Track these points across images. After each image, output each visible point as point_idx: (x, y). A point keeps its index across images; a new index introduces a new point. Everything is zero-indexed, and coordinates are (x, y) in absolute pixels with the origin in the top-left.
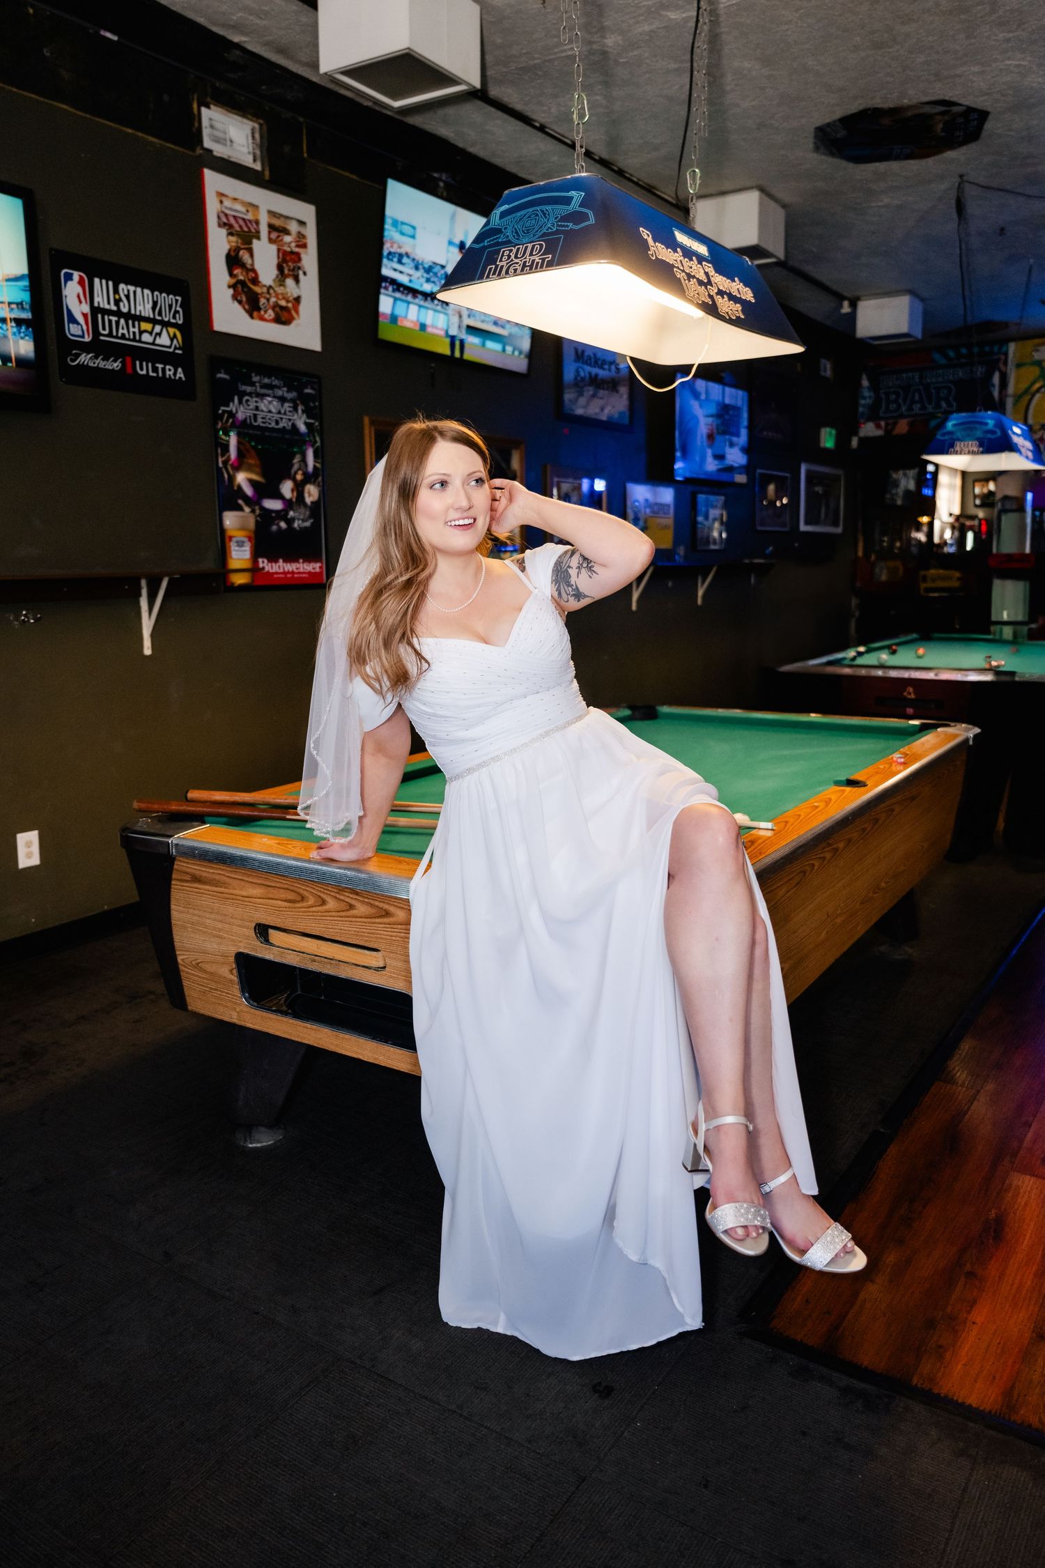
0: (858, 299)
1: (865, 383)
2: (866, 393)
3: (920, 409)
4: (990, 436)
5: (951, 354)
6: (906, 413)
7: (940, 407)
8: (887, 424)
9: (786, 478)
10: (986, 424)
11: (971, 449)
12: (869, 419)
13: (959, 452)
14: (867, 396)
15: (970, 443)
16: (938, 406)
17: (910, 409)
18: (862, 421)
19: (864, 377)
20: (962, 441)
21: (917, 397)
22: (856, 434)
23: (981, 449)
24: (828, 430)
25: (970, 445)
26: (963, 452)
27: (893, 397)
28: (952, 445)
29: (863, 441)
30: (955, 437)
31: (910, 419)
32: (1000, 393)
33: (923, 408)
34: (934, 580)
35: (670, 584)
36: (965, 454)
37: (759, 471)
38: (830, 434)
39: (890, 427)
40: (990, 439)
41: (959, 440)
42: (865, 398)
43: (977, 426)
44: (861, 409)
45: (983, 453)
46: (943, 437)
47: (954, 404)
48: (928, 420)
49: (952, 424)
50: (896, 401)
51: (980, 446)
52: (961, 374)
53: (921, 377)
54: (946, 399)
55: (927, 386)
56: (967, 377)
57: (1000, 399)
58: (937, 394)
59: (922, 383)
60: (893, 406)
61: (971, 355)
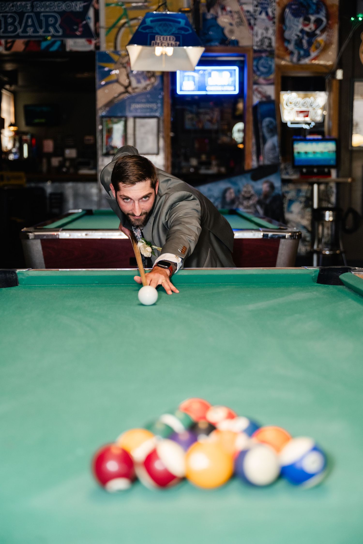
3: (34, 32)
4: (183, 32)
6: (21, 34)
7: (49, 32)
8: (6, 43)
10: (179, 22)
11: (170, 42)
13: (160, 44)
15: (168, 37)
16: (47, 31)
17: (25, 31)
20: (162, 35)
21: (30, 22)
23: (178, 43)
25: (168, 39)
26: (163, 45)
28: (153, 38)
30: (154, 31)
31: (26, 40)
32: (95, 25)
33: (35, 31)
36: (165, 45)
39: (9, 45)
40: (183, 35)
41: (158, 34)
43: (172, 23)
45: (179, 46)
46: (144, 31)
47: (60, 30)
48: (39, 43)
49: (148, 20)
50: (12, 24)
51: (176, 41)
52: (64, 7)
53: (32, 7)
54: (54, 25)
55: (38, 14)
56: (68, 10)
57: (96, 29)
58: (47, 21)
59: (32, 12)
60: (10, 28)
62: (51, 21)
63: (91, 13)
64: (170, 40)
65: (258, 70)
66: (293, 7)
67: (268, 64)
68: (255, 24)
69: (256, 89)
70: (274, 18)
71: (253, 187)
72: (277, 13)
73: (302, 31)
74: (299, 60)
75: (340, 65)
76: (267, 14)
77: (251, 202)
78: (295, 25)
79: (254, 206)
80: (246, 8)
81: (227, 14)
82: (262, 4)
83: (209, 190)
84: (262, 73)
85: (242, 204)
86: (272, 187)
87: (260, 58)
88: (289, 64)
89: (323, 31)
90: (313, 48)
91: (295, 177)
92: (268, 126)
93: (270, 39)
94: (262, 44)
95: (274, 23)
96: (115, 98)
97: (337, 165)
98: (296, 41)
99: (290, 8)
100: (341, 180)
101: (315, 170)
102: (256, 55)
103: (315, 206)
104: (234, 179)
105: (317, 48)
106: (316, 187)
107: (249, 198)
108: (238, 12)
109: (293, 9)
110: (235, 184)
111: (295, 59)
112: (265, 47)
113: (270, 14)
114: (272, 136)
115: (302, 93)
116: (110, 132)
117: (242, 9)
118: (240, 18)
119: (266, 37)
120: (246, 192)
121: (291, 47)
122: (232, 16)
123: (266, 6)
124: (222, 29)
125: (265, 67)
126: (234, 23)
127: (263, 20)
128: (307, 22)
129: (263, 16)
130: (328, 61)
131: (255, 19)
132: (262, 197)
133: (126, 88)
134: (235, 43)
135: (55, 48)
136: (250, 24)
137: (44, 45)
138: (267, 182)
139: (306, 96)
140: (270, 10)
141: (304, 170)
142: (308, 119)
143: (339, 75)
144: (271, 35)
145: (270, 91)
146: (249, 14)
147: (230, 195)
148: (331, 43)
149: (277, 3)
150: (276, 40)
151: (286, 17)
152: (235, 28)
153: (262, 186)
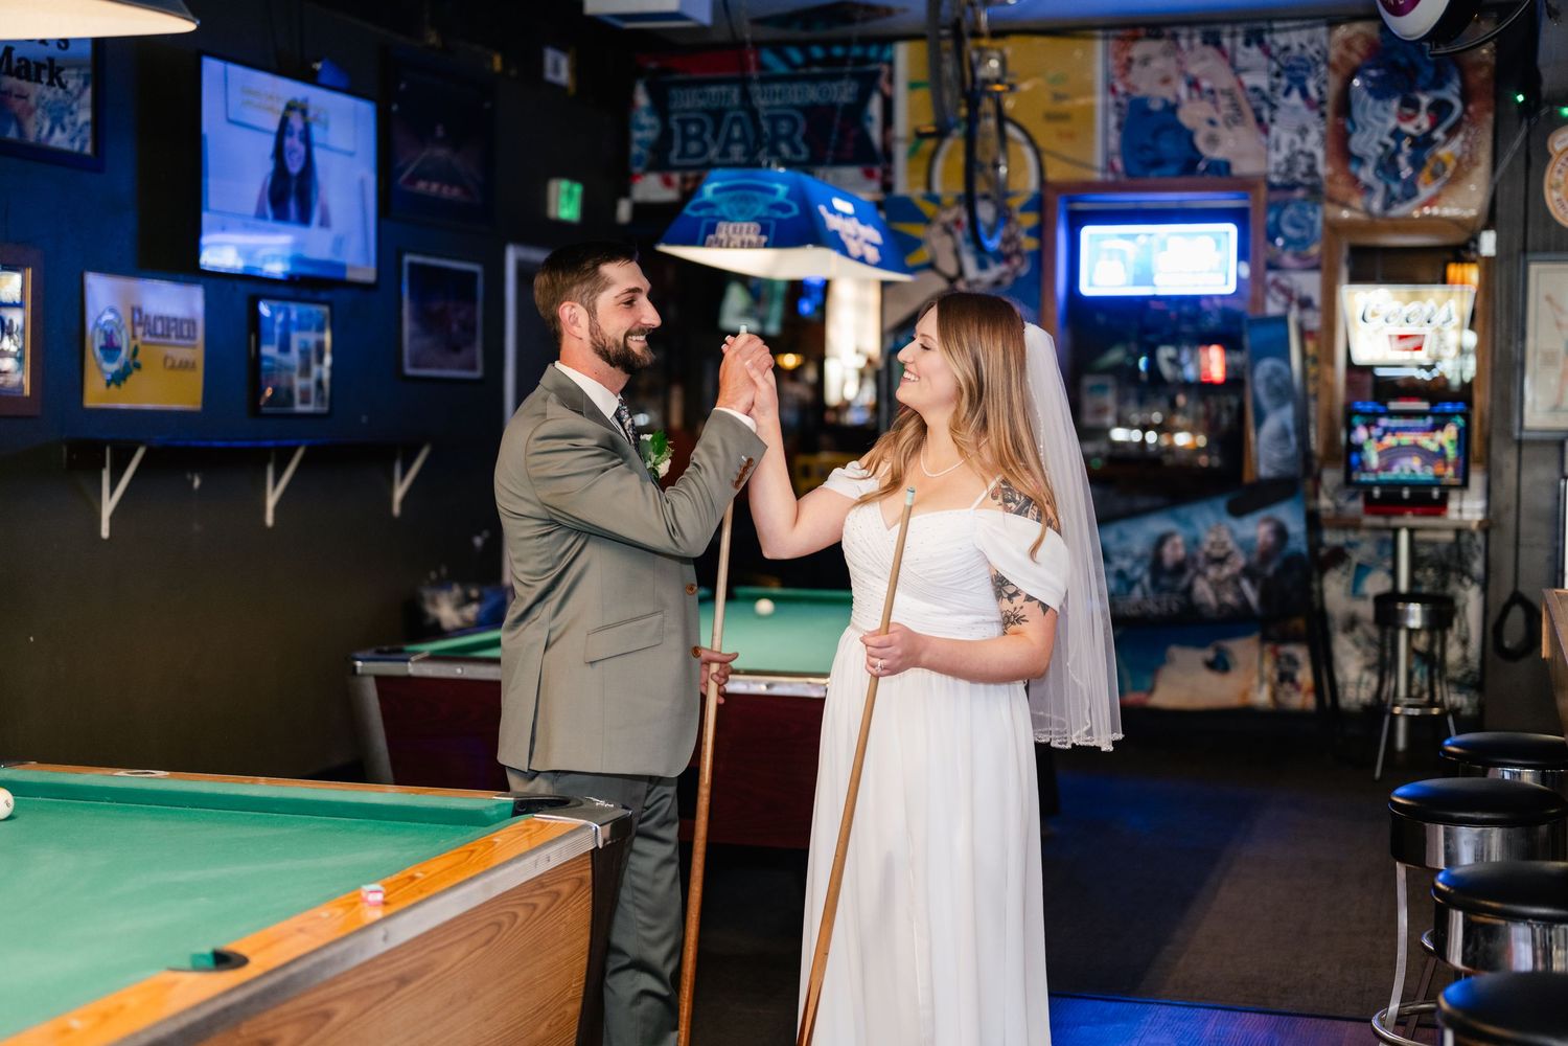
1: (642, 99)
2: (644, 120)
3: (742, 154)
4: (779, 214)
5: (796, 56)
6: (717, 160)
8: (684, 180)
9: (472, 275)
10: (774, 192)
11: (747, 238)
12: (652, 168)
13: (725, 243)
14: (645, 127)
15: (745, 225)
17: (725, 153)
18: (637, 170)
19: (639, 87)
20: (731, 221)
21: (736, 133)
22: (626, 193)
23: (764, 239)
24: (564, 185)
25: (745, 230)
26: (732, 244)
27: (693, 129)
28: (712, 229)
29: (639, 209)
30: (717, 213)
32: (883, 133)
33: (747, 154)
35: (197, 483)
36: (735, 247)
37: (408, 258)
38: (570, 193)
39: (689, 186)
40: (779, 222)
41: (723, 218)
42: (641, 128)
43: (757, 194)
44: (635, 150)
45: (766, 246)
46: (695, 214)
47: (804, 149)
50: (698, 137)
51: (762, 233)
52: (812, 94)
53: (742, 96)
54: (789, 139)
55: (754, 114)
56: (822, 101)
57: (885, 144)
59: (743, 107)
60: (694, 147)
61: (829, 60)
62: (784, 127)
63: (875, 107)
64: (748, 232)
65: (1279, 232)
66: (1373, 73)
67: (1306, 218)
68: (1272, 120)
69: (1275, 283)
70: (1322, 102)
71: (1232, 532)
72: (1332, 88)
73: (1397, 134)
74: (1387, 206)
75: (1491, 220)
76: (1304, 94)
77: (1227, 571)
78: (1377, 118)
79: (1235, 580)
80: (1249, 80)
81: (1201, 97)
82: (1291, 69)
84: (1289, 242)
85: (1204, 574)
86: (1281, 533)
87: (1285, 205)
88: (1359, 216)
89: (1451, 132)
90: (1425, 175)
92: (1269, 380)
93: (1311, 156)
94: (1290, 169)
95: (1323, 115)
98: (1380, 158)
99: (1364, 77)
101: (1406, 493)
102: (1275, 196)
104: (1183, 511)
105: (1435, 175)
106: (1404, 536)
107: (1220, 561)
108: (1229, 93)
109: (1372, 79)
110: (1187, 523)
111: (1376, 205)
112: (1298, 176)
113: (1313, 93)
114: (1280, 405)
115: (1404, 290)
117: (1241, 84)
118: (1235, 106)
119: (1302, 152)
120: (1213, 545)
121: (1366, 174)
122: (1214, 102)
123: (1300, 73)
124: (1189, 135)
125: (1296, 226)
126: (1219, 118)
127: (1295, 109)
128: (1409, 111)
129: (1295, 97)
130: (1467, 208)
131: (1273, 107)
132: (1255, 558)
133: (951, 280)
134: (1222, 169)
136: (1259, 120)
138: (1268, 520)
139: (1415, 297)
140: (1311, 85)
141: (1377, 492)
142: (1421, 358)
144: (1316, 145)
145: (1309, 284)
146: (1256, 95)
147: (1173, 552)
148: (1473, 162)
149: (1331, 66)
150: (1328, 159)
151: (1353, 96)
152: (1222, 131)
153: (1255, 529)
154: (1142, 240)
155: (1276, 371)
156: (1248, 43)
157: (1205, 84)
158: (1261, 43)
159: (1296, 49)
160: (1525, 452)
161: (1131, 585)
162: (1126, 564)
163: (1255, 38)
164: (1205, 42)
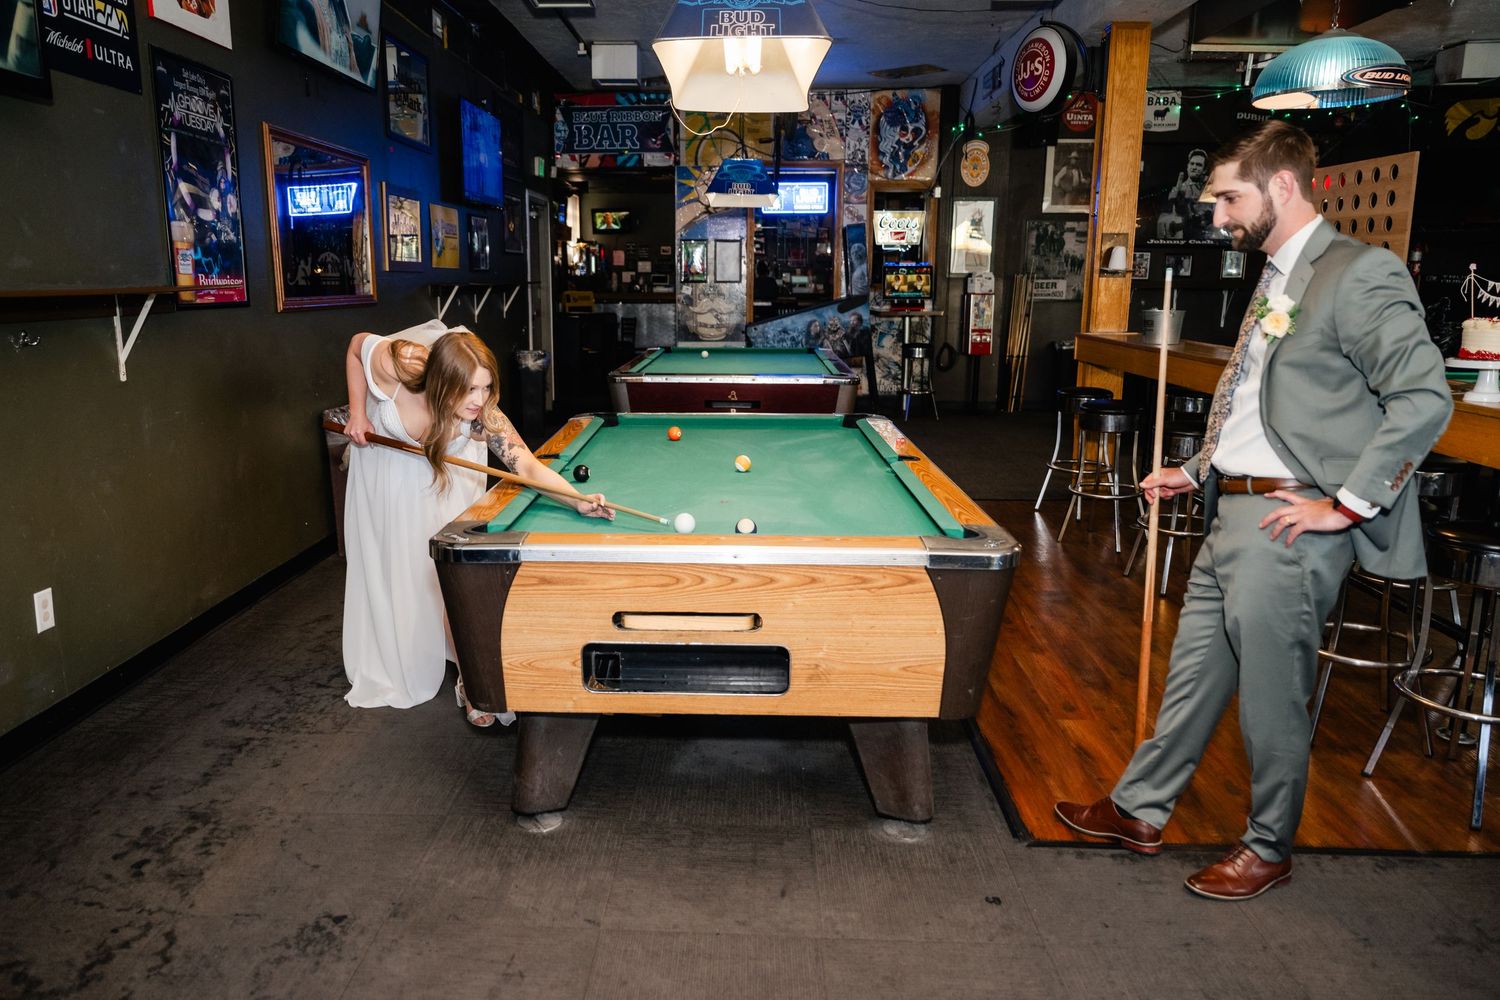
0: (592, 43)
1: (559, 117)
2: (561, 127)
3: (609, 146)
4: (758, 179)
5: (633, 98)
6: (597, 148)
7: (627, 145)
8: (581, 157)
9: (518, 204)
10: (754, 169)
11: (746, 190)
12: (564, 152)
13: (736, 192)
14: (561, 130)
15: (744, 184)
16: (624, 144)
17: (600, 144)
18: (559, 151)
19: (558, 111)
20: (737, 182)
21: (606, 134)
22: (554, 165)
23: (753, 190)
24: (539, 158)
25: (744, 186)
26: (739, 192)
27: (584, 132)
30: (730, 184)
31: (602, 154)
32: (675, 137)
33: (611, 145)
34: (575, 300)
38: (540, 163)
39: (583, 160)
40: (759, 182)
41: (734, 181)
42: (560, 131)
43: (748, 170)
44: (557, 142)
45: (755, 193)
46: (719, 184)
47: (638, 143)
48: (616, 156)
49: (726, 167)
50: (587, 136)
51: (752, 188)
52: (640, 117)
53: (608, 117)
54: (631, 138)
55: (614, 125)
56: (646, 120)
57: (675, 142)
58: (623, 133)
59: (609, 122)
60: (585, 141)
61: (650, 101)
62: (628, 133)
63: (670, 126)
64: (746, 187)
65: (849, 186)
66: (889, 115)
67: (860, 180)
68: (847, 135)
69: (847, 209)
71: (840, 319)
72: (872, 121)
73: (899, 142)
74: (894, 175)
75: (939, 181)
76: (861, 123)
77: (837, 336)
78: (890, 135)
79: (841, 340)
80: (838, 116)
81: (817, 125)
82: (855, 111)
83: (793, 322)
84: (854, 191)
85: (828, 339)
86: (860, 319)
87: (852, 173)
89: (921, 142)
90: (910, 161)
91: (886, 308)
92: (856, 253)
93: (863, 151)
94: (854, 158)
95: (868, 133)
96: (696, 218)
97: (933, 295)
98: (892, 154)
99: (886, 117)
100: (936, 313)
101: (908, 302)
102: (848, 169)
103: (907, 342)
104: (819, 310)
105: (914, 162)
106: (907, 319)
107: (835, 332)
108: (829, 122)
109: (889, 118)
111: (890, 174)
112: (857, 161)
113: (864, 123)
114: (861, 264)
115: (897, 213)
116: (689, 255)
117: (834, 119)
118: (831, 128)
119: (859, 150)
120: (832, 325)
121: (886, 160)
122: (822, 126)
123: (858, 113)
124: (812, 141)
125: (856, 184)
126: (824, 134)
127: (857, 129)
128: (904, 132)
129: (857, 125)
130: (926, 177)
131: (847, 129)
132: (849, 331)
134: (826, 156)
135: (631, 164)
136: (842, 135)
137: (621, 159)
138: (854, 314)
139: (902, 216)
140: (863, 119)
141: (896, 301)
142: (903, 242)
143: (938, 192)
144: (865, 146)
145: (862, 210)
146: (840, 123)
147: (815, 329)
148: (930, 156)
149: (873, 111)
150: (870, 154)
151: (881, 126)
152: (826, 140)
153: (850, 318)
154: (788, 189)
155: (860, 248)
156: (837, 99)
157: (818, 117)
158: (842, 98)
159: (857, 102)
160: (951, 283)
161: (797, 344)
162: (795, 334)
163: (840, 97)
164: (818, 98)
